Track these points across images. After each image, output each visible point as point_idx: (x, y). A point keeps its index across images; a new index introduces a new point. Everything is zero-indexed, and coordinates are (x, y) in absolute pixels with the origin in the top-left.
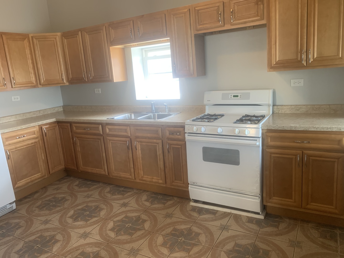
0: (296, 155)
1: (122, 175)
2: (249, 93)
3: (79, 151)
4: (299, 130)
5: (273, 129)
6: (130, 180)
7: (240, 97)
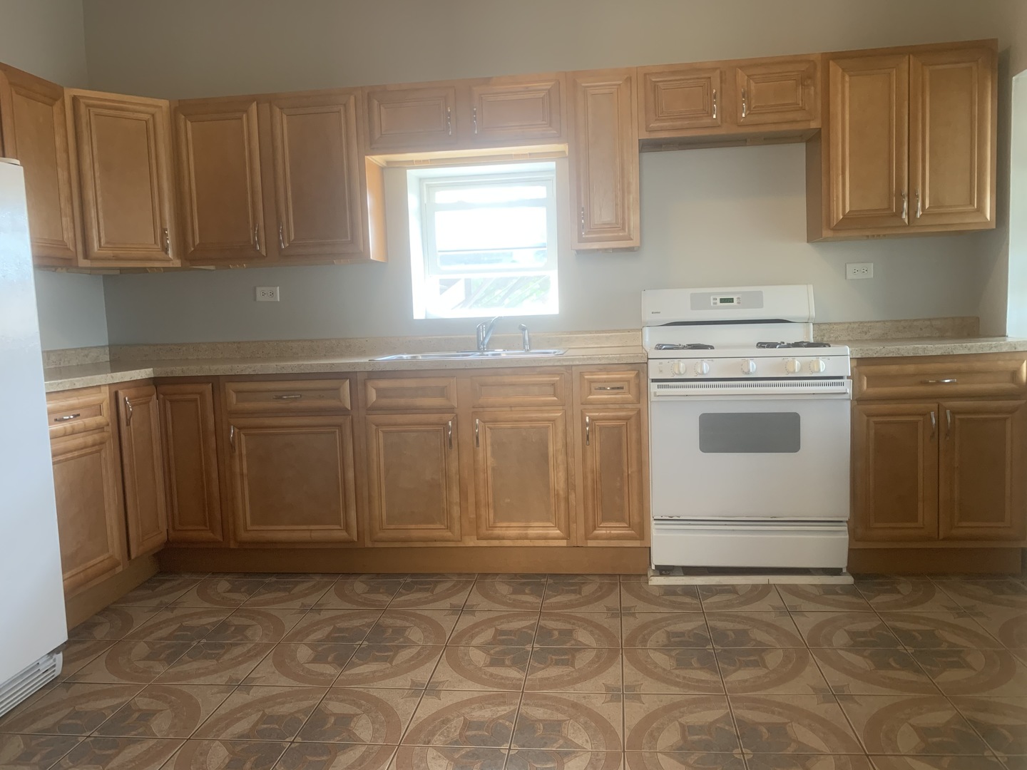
0: (925, 414)
1: (415, 534)
2: (761, 293)
3: (242, 475)
4: (934, 354)
5: (875, 356)
6: (444, 544)
7: (739, 303)
